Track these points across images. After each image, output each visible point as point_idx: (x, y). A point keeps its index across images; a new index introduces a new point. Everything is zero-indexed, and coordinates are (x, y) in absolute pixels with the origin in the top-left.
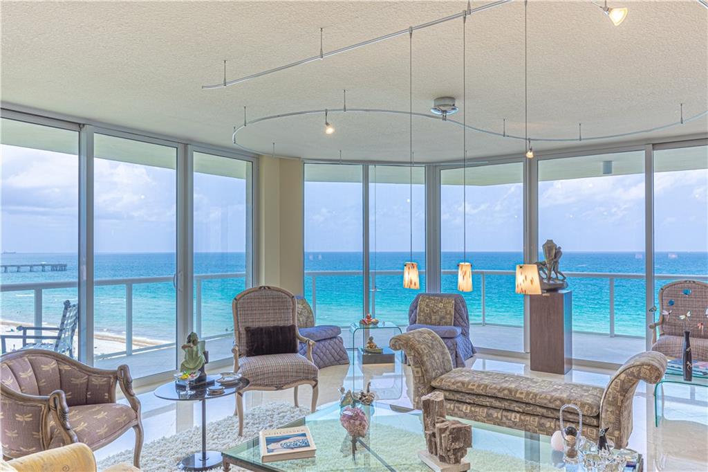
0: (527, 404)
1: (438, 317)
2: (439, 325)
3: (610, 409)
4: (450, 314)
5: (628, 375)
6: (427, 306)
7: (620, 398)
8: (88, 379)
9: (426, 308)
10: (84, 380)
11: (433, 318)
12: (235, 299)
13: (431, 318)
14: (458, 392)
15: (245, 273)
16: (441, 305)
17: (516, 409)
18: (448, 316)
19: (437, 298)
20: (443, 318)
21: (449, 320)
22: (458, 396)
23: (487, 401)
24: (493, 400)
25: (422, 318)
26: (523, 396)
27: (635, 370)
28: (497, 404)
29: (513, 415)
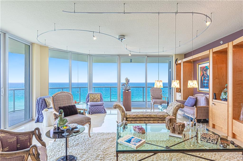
0: (154, 118)
1: (96, 100)
2: (96, 102)
3: (174, 116)
4: (99, 98)
5: (178, 107)
6: (92, 96)
7: (176, 112)
8: (17, 138)
9: (92, 97)
10: (15, 139)
11: (95, 100)
12: (53, 97)
13: (94, 100)
14: (135, 118)
15: (24, 88)
16: (96, 96)
17: (152, 120)
18: (99, 99)
19: (95, 94)
20: (97, 100)
21: (99, 100)
22: (135, 119)
23: (144, 119)
24: (145, 118)
25: (91, 100)
26: (153, 116)
27: (179, 106)
28: (147, 119)
29: (151, 121)
